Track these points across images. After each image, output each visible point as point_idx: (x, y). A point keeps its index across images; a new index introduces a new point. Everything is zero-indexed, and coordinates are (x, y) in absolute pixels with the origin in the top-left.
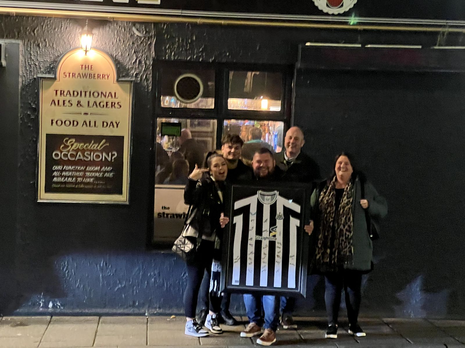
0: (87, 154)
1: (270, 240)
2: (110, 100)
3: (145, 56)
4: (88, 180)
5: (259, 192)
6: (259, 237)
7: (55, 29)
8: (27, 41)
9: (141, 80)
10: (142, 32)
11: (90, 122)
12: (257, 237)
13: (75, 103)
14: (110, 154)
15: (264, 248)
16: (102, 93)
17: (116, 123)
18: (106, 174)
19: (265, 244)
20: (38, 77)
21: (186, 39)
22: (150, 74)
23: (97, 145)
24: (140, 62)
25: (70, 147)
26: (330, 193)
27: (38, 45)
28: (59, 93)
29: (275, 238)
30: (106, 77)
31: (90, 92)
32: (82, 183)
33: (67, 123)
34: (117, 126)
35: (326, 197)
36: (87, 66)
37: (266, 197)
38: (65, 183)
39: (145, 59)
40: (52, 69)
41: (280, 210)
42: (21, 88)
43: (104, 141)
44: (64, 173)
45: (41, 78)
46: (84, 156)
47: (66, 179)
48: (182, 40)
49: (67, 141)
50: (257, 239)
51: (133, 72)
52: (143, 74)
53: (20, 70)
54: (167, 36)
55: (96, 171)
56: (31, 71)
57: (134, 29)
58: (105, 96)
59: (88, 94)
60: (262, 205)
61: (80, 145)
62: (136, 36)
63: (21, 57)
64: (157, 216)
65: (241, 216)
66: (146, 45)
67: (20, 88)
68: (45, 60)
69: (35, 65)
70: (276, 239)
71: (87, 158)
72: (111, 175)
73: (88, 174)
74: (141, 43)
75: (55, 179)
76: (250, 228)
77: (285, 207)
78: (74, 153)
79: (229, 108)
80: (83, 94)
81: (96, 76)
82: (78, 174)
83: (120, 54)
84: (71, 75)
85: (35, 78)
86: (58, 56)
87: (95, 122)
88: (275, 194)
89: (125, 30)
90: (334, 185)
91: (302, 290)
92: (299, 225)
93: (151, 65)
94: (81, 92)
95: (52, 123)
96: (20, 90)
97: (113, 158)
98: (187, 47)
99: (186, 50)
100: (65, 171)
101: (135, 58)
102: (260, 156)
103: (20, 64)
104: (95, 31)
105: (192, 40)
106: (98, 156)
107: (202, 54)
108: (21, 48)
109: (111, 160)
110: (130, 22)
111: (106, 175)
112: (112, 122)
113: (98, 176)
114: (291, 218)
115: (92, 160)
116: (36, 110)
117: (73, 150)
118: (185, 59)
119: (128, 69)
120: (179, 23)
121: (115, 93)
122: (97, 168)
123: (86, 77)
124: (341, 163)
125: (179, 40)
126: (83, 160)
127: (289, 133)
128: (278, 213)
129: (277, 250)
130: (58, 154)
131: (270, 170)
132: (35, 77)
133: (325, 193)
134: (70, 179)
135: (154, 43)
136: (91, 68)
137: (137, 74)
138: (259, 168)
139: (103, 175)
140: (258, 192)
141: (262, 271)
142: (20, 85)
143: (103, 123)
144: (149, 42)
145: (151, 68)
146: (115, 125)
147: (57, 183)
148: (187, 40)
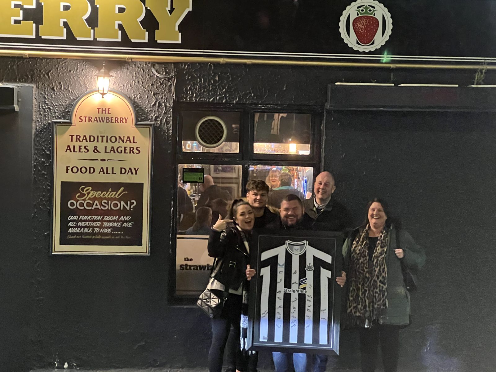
0: (105, 203)
1: (299, 293)
2: (128, 145)
3: (165, 98)
4: (106, 231)
5: (288, 242)
6: (288, 289)
7: (70, 71)
8: (41, 83)
9: (161, 123)
10: (161, 73)
11: (107, 168)
12: (286, 290)
13: (91, 149)
14: (129, 202)
15: (293, 301)
16: (120, 138)
17: (135, 169)
18: (125, 223)
19: (294, 297)
20: (53, 122)
21: (208, 79)
22: (170, 117)
23: (115, 193)
24: (160, 105)
25: (87, 195)
26: (363, 242)
27: (53, 89)
28: (74, 138)
29: (305, 290)
30: (124, 121)
31: (107, 137)
32: (99, 233)
33: (84, 170)
34: (136, 174)
35: (358, 246)
36: (104, 109)
37: (295, 247)
38: (81, 234)
39: (166, 101)
40: (67, 113)
41: (310, 261)
42: (35, 133)
43: (122, 188)
44: (80, 224)
45: (56, 123)
46: (101, 205)
47: (83, 229)
48: (205, 81)
49: (83, 189)
50: (286, 292)
51: (153, 115)
52: (163, 117)
53: (34, 114)
54: (188, 77)
55: (114, 221)
56: (45, 115)
57: (153, 70)
58: (123, 141)
59: (105, 139)
60: (291, 255)
61: (97, 194)
62: (155, 76)
63: (34, 101)
64: (179, 268)
65: (269, 268)
66: (166, 86)
67: (33, 134)
68: (60, 103)
69: (50, 108)
70: (306, 292)
71: (105, 207)
72: (130, 225)
73: (105, 224)
74: (161, 84)
75: (71, 230)
76: (278, 280)
77: (315, 258)
78: (91, 202)
79: (255, 152)
80: (100, 139)
81: (114, 119)
82: (94, 224)
83: (139, 96)
84: (87, 119)
85: (49, 123)
86: (74, 100)
87: (113, 168)
88: (304, 244)
89: (144, 71)
90: (367, 233)
91: (335, 347)
92: (330, 277)
93: (172, 107)
94: (98, 137)
95: (67, 170)
96: (33, 137)
97: (132, 207)
98: (209, 88)
99: (208, 91)
100: (82, 221)
101: (154, 100)
102: (288, 204)
103: (34, 108)
104: (112, 73)
105: (215, 81)
106: (116, 205)
107: (225, 95)
108: (35, 92)
109: (130, 208)
110: (149, 63)
111: (125, 225)
112: (130, 169)
113: (116, 225)
114: (322, 269)
115: (109, 208)
116: (50, 157)
117: (90, 199)
118: (208, 100)
119: (148, 113)
120: (200, 63)
121: (134, 138)
122: (115, 218)
123: (103, 122)
124: (373, 210)
125: (201, 81)
126: (100, 208)
127: (319, 178)
128: (307, 264)
129: (307, 303)
130: (74, 204)
131: (298, 218)
132: (49, 121)
133: (357, 242)
134: (86, 230)
135: (174, 84)
136: (109, 111)
137: (157, 117)
138: (287, 216)
139: (122, 225)
140: (286, 241)
141: (292, 327)
142: (34, 131)
143: (121, 168)
144: (169, 83)
145: (171, 110)
146: (134, 172)
147: (73, 234)
148: (210, 81)
